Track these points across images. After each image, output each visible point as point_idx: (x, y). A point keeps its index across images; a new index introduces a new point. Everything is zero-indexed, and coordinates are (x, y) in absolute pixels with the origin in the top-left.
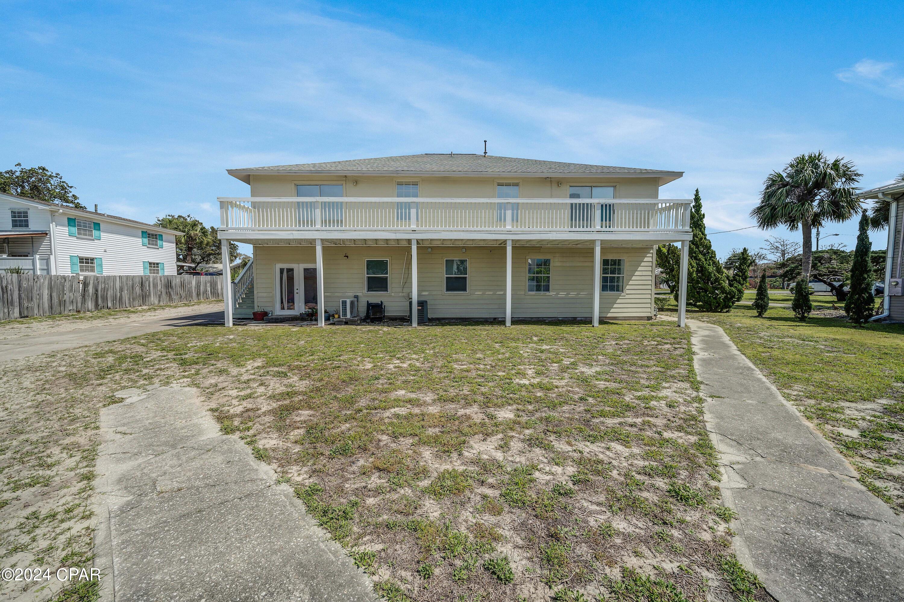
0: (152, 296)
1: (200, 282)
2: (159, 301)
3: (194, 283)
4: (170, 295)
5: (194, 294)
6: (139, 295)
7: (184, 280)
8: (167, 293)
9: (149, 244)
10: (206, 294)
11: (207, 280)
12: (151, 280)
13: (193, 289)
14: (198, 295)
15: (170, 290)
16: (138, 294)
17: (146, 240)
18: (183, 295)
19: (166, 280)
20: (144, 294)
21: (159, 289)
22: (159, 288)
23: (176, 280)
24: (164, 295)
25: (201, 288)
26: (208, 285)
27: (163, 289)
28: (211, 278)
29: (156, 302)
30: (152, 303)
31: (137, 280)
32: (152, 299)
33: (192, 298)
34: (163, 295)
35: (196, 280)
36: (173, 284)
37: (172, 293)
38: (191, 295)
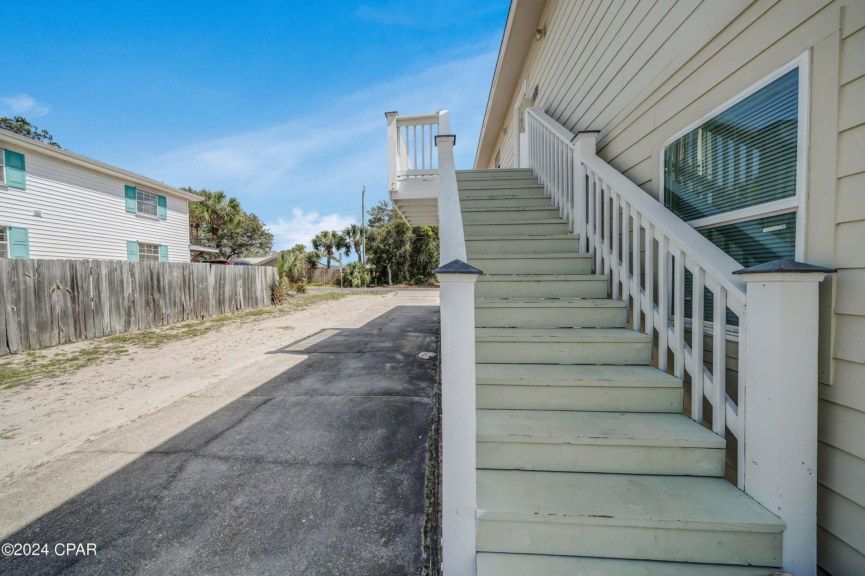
0: (106, 312)
1: (225, 278)
2: (128, 324)
3: (211, 280)
4: (157, 307)
5: (212, 302)
6: (64, 313)
7: (191, 273)
8: (148, 303)
9: (140, 210)
10: (236, 300)
11: (237, 273)
12: (104, 271)
13: (211, 291)
14: (220, 303)
15: (157, 296)
16: (58, 309)
17: (134, 204)
18: (189, 305)
19: (147, 272)
20: (79, 309)
21: (126, 295)
22: (128, 291)
23: (171, 273)
24: (140, 309)
25: (227, 289)
26: (240, 282)
27: (137, 295)
28: (244, 269)
29: (119, 327)
30: (107, 331)
31: (57, 272)
32: (107, 320)
33: (207, 311)
34: (138, 308)
35: (216, 273)
36: (165, 282)
37: (161, 302)
38: (204, 303)
